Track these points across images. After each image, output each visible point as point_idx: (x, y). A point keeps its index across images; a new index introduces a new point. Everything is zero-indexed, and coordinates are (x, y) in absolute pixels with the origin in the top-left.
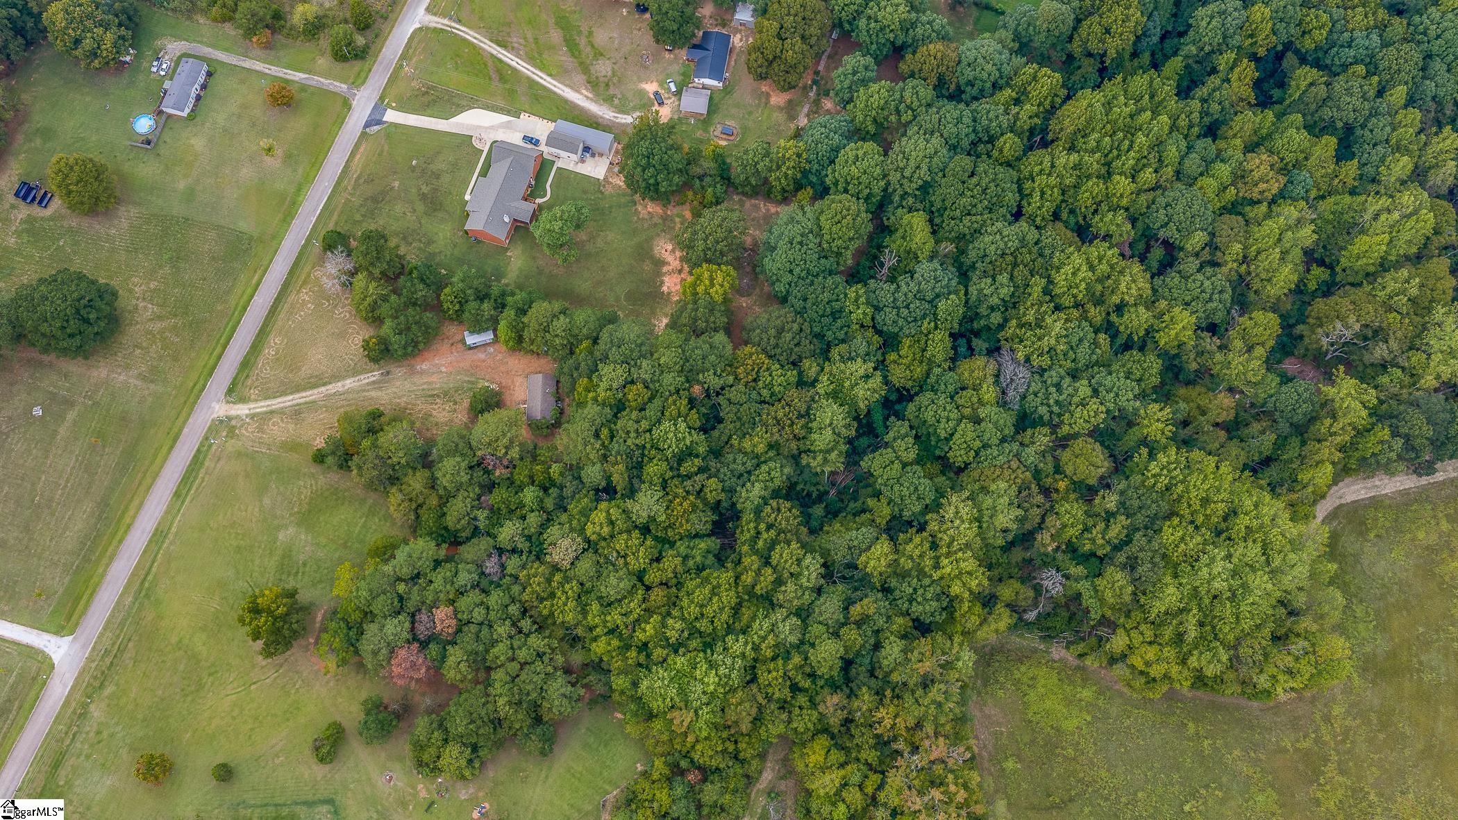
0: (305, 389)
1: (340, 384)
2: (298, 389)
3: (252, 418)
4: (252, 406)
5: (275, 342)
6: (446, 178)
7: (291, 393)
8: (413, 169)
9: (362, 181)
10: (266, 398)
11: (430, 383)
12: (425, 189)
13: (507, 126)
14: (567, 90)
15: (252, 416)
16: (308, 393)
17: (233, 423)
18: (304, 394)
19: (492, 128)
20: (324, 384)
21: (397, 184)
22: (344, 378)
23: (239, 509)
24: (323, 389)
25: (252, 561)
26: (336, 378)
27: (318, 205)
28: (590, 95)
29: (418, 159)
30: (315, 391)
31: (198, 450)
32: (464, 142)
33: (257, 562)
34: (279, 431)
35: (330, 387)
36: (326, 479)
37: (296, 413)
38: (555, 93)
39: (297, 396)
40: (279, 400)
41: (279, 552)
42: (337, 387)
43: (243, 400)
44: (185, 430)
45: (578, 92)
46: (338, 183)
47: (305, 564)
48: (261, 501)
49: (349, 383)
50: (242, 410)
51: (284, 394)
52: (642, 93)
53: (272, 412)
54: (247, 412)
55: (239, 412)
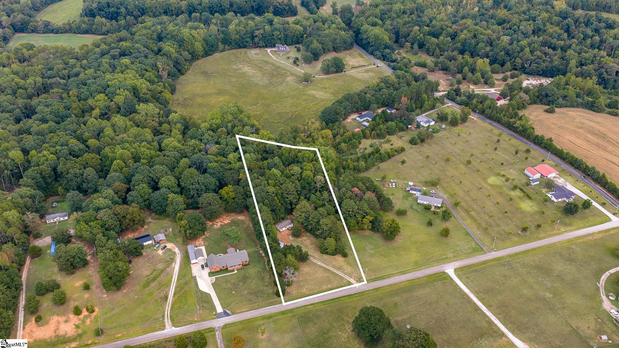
0: (331, 271)
2: (333, 273)
4: (348, 279)
5: (324, 287)
6: (233, 281)
8: (236, 292)
9: (252, 302)
10: (343, 278)
12: (241, 284)
13: (201, 277)
14: (175, 270)
15: (351, 277)
16: (331, 269)
17: (357, 280)
18: (333, 270)
19: (204, 281)
21: (245, 292)
22: (319, 265)
24: (327, 267)
25: (385, 253)
26: (322, 267)
27: (270, 308)
28: (174, 263)
29: (232, 292)
30: (329, 269)
31: (373, 281)
32: (215, 285)
35: (325, 267)
36: (350, 252)
37: (339, 268)
38: (179, 273)
39: (335, 272)
40: (340, 274)
41: (376, 250)
42: (323, 265)
43: (349, 282)
44: (371, 288)
45: (174, 267)
46: (258, 309)
49: (319, 263)
51: (337, 275)
52: (163, 253)
53: (345, 274)
54: (351, 279)
55: (353, 280)
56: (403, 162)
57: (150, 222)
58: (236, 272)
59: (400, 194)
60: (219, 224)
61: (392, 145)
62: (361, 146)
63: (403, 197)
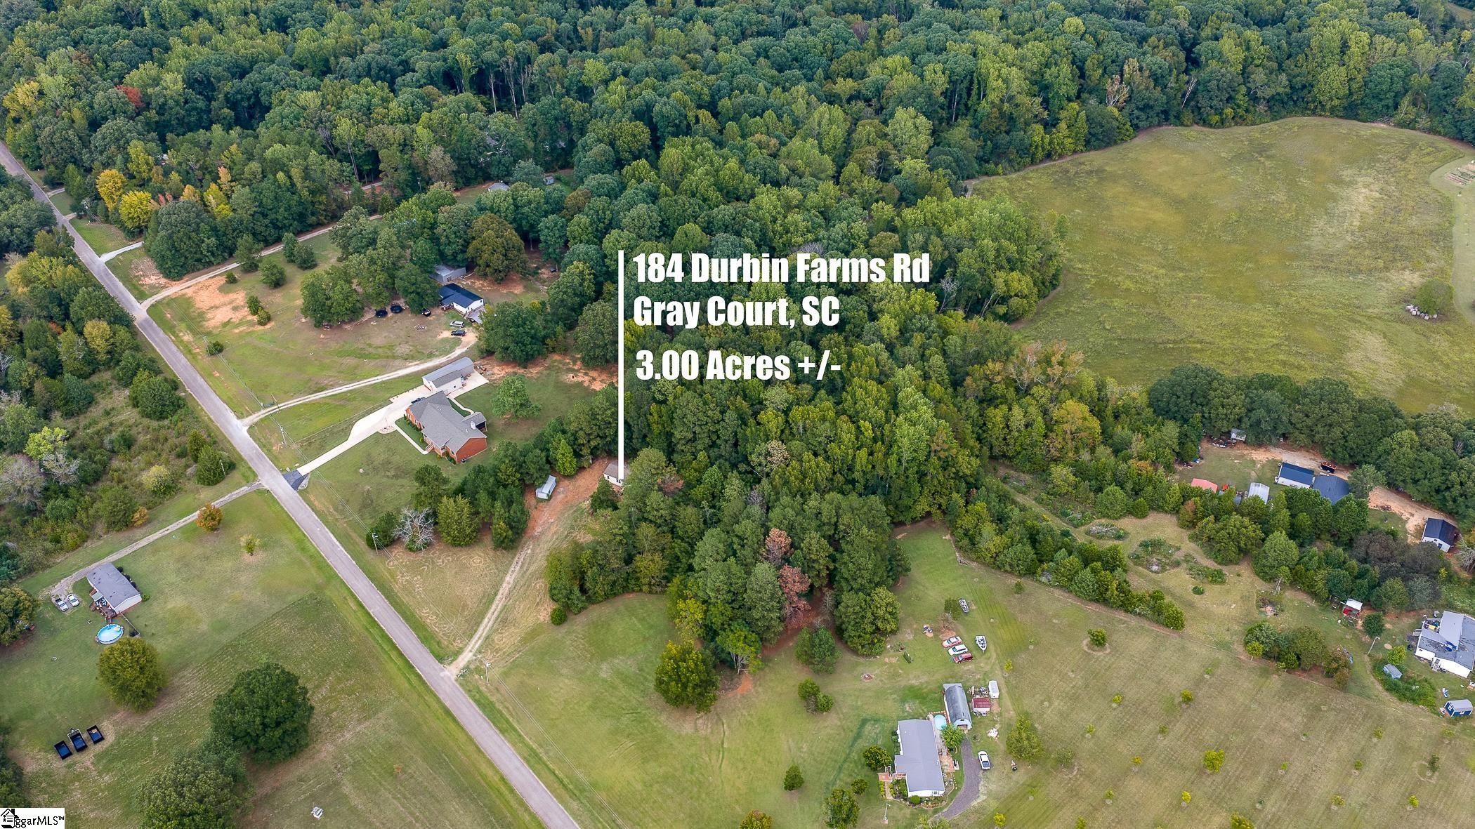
0: (488, 609)
1: (505, 585)
2: (482, 615)
3: (480, 652)
5: (425, 613)
6: (395, 458)
7: (483, 618)
8: (366, 473)
9: (340, 508)
10: (471, 637)
11: (555, 533)
12: (392, 473)
13: (391, 411)
14: (400, 372)
16: (494, 607)
17: (472, 667)
18: (492, 610)
19: (383, 419)
20: (496, 594)
21: (367, 487)
22: (502, 580)
23: (556, 692)
24: (498, 597)
25: (610, 703)
26: (496, 587)
27: (331, 541)
29: (360, 468)
30: (496, 602)
31: (475, 701)
32: (377, 438)
33: (614, 700)
34: (508, 639)
35: (501, 592)
36: (579, 624)
37: (504, 621)
38: (392, 379)
39: (489, 615)
40: (481, 628)
41: (617, 682)
42: (505, 589)
43: (457, 653)
44: (447, 704)
45: (408, 367)
46: (326, 523)
47: (641, 670)
48: (561, 675)
49: (509, 579)
50: (466, 657)
51: (478, 624)
52: (444, 339)
53: (487, 638)
54: (471, 654)
55: (466, 660)
56: (1099, 641)
57: (538, 291)
58: (425, 453)
59: (916, 677)
60: (581, 378)
61: (1198, 591)
62: (1127, 523)
63: (911, 688)
